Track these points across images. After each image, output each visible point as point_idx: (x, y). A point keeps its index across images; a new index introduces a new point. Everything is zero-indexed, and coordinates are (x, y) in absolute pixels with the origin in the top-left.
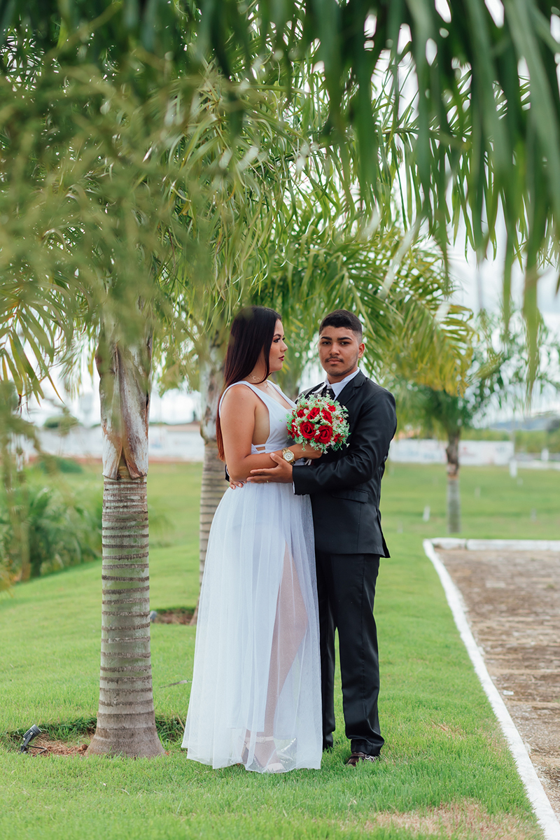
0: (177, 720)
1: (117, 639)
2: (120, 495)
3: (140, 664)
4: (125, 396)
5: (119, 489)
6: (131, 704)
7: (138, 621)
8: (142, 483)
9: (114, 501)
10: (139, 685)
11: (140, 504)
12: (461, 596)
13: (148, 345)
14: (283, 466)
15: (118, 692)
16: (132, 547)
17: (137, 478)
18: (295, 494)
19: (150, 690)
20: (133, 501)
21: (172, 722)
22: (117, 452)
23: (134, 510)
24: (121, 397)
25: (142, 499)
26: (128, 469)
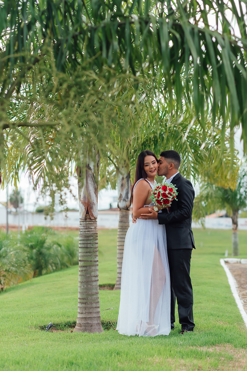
0: (109, 322)
1: (85, 286)
2: (86, 227)
3: (95, 296)
4: (88, 185)
5: (86, 224)
6: (91, 313)
7: (94, 279)
8: (95, 221)
9: (84, 229)
10: (94, 305)
11: (95, 230)
12: (235, 281)
13: (98, 164)
14: (154, 213)
15: (85, 308)
16: (91, 248)
17: (93, 219)
18: (159, 224)
19: (99, 307)
20: (91, 229)
21: (107, 323)
22: (85, 208)
23: (92, 232)
24: (87, 186)
25: (95, 228)
26: (89, 216)
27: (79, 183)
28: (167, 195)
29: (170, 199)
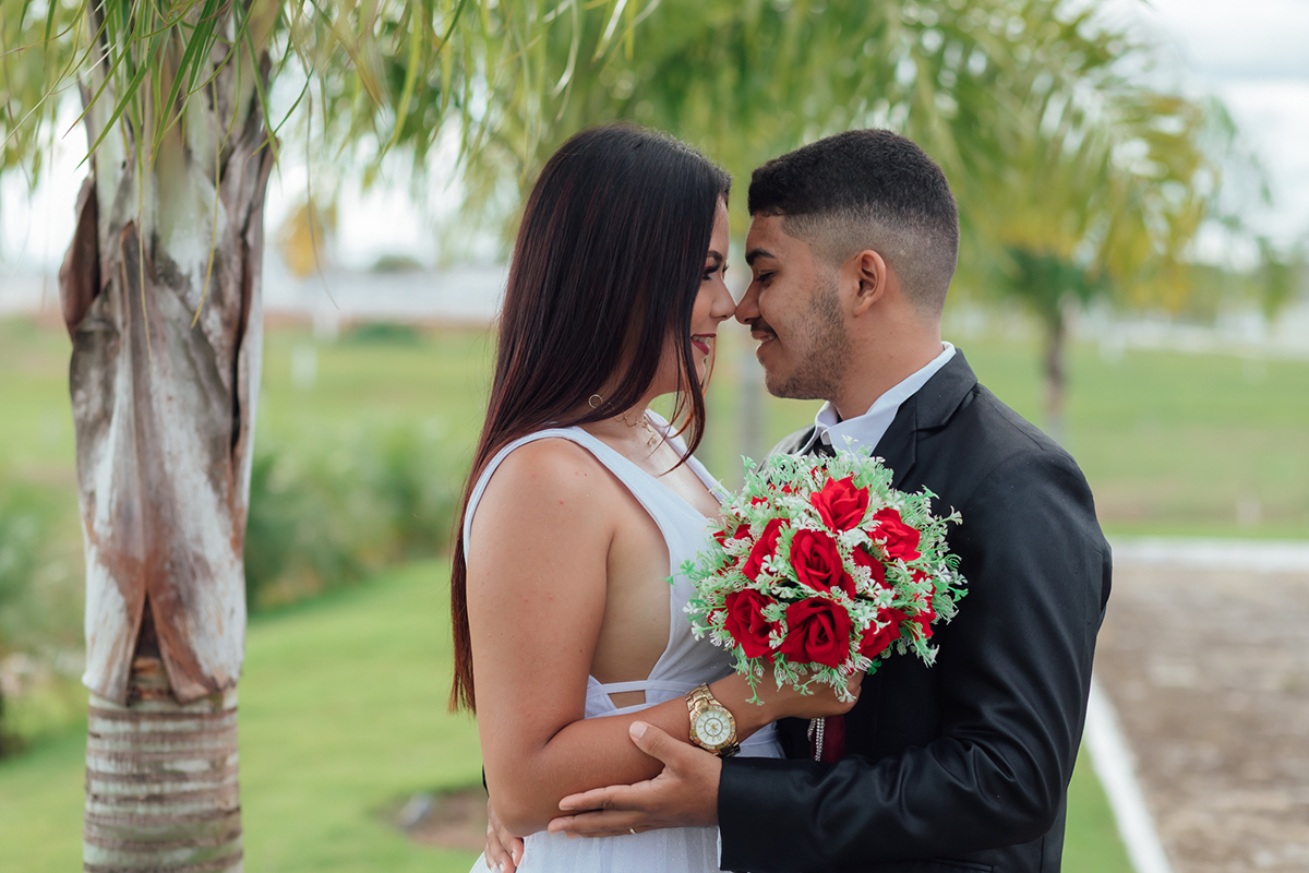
2: (136, 758)
4: (151, 414)
5: (136, 738)
8: (217, 712)
9: (117, 778)
11: (208, 785)
13: (243, 233)
14: (683, 772)
17: (197, 700)
18: (722, 868)
20: (181, 777)
22: (129, 608)
23: (187, 809)
24: (138, 418)
25: (218, 768)
26: (163, 669)
27: (81, 395)
28: (849, 565)
29: (863, 616)
